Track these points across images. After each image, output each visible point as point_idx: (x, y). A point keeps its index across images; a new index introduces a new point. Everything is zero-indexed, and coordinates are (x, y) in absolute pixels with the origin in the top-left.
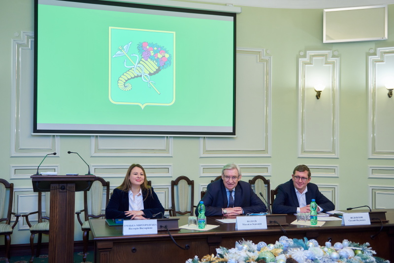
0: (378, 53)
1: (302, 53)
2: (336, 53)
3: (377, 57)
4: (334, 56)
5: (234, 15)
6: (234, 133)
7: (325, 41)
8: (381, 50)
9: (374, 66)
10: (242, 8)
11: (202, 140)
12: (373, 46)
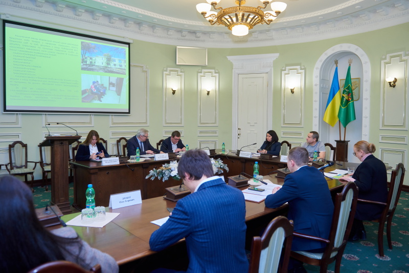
0: (203, 72)
1: (165, 69)
2: (182, 70)
3: (202, 74)
4: (181, 72)
5: (129, 44)
6: (129, 113)
7: (177, 64)
8: (204, 70)
9: (201, 79)
10: (133, 40)
11: (111, 117)
12: (200, 68)
